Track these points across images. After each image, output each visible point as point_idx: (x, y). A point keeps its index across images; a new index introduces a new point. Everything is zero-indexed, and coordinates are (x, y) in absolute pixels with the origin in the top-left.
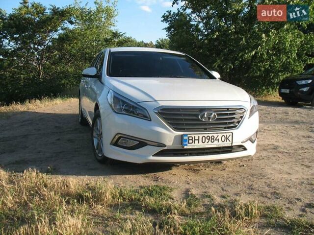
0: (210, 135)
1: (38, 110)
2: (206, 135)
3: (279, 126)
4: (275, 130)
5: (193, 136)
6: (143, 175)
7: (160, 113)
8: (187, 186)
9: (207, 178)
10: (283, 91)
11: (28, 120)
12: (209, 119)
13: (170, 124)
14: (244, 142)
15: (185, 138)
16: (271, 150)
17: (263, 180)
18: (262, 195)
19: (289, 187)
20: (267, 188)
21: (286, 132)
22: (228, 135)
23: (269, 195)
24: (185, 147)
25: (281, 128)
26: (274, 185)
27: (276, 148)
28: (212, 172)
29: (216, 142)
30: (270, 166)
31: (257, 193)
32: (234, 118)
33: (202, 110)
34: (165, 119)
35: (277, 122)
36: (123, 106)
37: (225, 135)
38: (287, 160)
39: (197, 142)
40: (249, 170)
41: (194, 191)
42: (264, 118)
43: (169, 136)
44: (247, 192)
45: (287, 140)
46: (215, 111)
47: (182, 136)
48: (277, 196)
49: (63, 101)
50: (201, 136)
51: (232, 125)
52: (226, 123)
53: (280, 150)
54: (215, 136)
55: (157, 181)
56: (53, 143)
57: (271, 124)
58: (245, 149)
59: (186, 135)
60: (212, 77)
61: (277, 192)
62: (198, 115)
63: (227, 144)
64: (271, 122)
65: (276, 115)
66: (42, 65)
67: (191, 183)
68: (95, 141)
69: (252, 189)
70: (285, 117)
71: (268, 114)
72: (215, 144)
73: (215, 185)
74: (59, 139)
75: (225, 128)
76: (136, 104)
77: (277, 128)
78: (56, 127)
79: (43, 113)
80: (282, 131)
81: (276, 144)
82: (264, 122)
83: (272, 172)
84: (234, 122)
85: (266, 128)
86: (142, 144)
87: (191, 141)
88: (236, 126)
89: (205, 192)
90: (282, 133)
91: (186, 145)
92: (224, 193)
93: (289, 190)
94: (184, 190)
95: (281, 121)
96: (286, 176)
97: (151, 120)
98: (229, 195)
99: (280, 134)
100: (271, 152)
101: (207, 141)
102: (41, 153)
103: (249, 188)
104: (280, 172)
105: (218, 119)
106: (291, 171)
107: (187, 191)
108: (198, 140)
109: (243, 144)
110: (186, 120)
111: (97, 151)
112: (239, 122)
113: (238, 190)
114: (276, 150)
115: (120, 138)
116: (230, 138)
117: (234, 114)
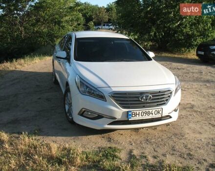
0: (147, 111)
1: (23, 69)
2: (144, 111)
3: (196, 85)
4: (192, 88)
5: (135, 112)
6: (100, 135)
7: (113, 97)
8: (131, 147)
9: (144, 138)
10: (200, 53)
11: (17, 79)
12: (147, 99)
13: (120, 104)
14: (170, 113)
15: (130, 113)
16: (188, 109)
17: (182, 141)
18: (180, 156)
19: (200, 148)
20: (184, 149)
21: (200, 91)
22: (159, 110)
23: (185, 156)
24: (130, 119)
25: (196, 86)
26: (189, 146)
27: (192, 107)
28: (148, 132)
29: (151, 115)
30: (188, 125)
31: (178, 153)
32: (164, 98)
33: (142, 93)
34: (116, 101)
35: (194, 81)
36: (86, 89)
37: (157, 110)
38: (199, 119)
39: (137, 116)
40: (173, 129)
41: (135, 152)
42: (185, 77)
43: (119, 112)
44: (171, 153)
45: (200, 99)
46: (151, 94)
47: (128, 112)
48: (191, 157)
49: (40, 59)
50: (140, 112)
51: (162, 103)
52: (158, 102)
53: (195, 109)
54: (151, 111)
55: (110, 141)
56: (36, 102)
57: (190, 83)
58: (171, 117)
59: (131, 111)
60: (149, 59)
61: (191, 153)
62: (139, 97)
63: (159, 116)
64: (190, 81)
65: (194, 75)
66: (23, 27)
67: (133, 144)
68: (67, 107)
69: (174, 150)
70: (200, 77)
71: (188, 73)
72: (150, 117)
73: (149, 146)
74: (40, 98)
75: (158, 105)
76: (96, 88)
77: (194, 87)
78: (37, 86)
79: (27, 72)
80: (197, 89)
81: (193, 103)
82: (185, 81)
83: (188, 132)
84: (163, 101)
85: (186, 87)
86: (100, 117)
87: (133, 116)
88: (165, 103)
89: (143, 153)
90: (197, 91)
91: (130, 118)
92: (155, 154)
93: (199, 151)
94: (128, 150)
95: (197, 80)
96: (198, 135)
97: (106, 101)
98: (158, 155)
99: (196, 92)
100: (189, 111)
101: (145, 114)
102: (28, 112)
103: (172, 149)
104: (194, 131)
105: (153, 99)
106: (201, 131)
107: (131, 151)
108: (139, 114)
109: (170, 115)
110: (130, 101)
111: (68, 114)
112: (167, 100)
113: (165, 151)
114: (192, 110)
115: (85, 111)
116: (161, 112)
117: (164, 94)
